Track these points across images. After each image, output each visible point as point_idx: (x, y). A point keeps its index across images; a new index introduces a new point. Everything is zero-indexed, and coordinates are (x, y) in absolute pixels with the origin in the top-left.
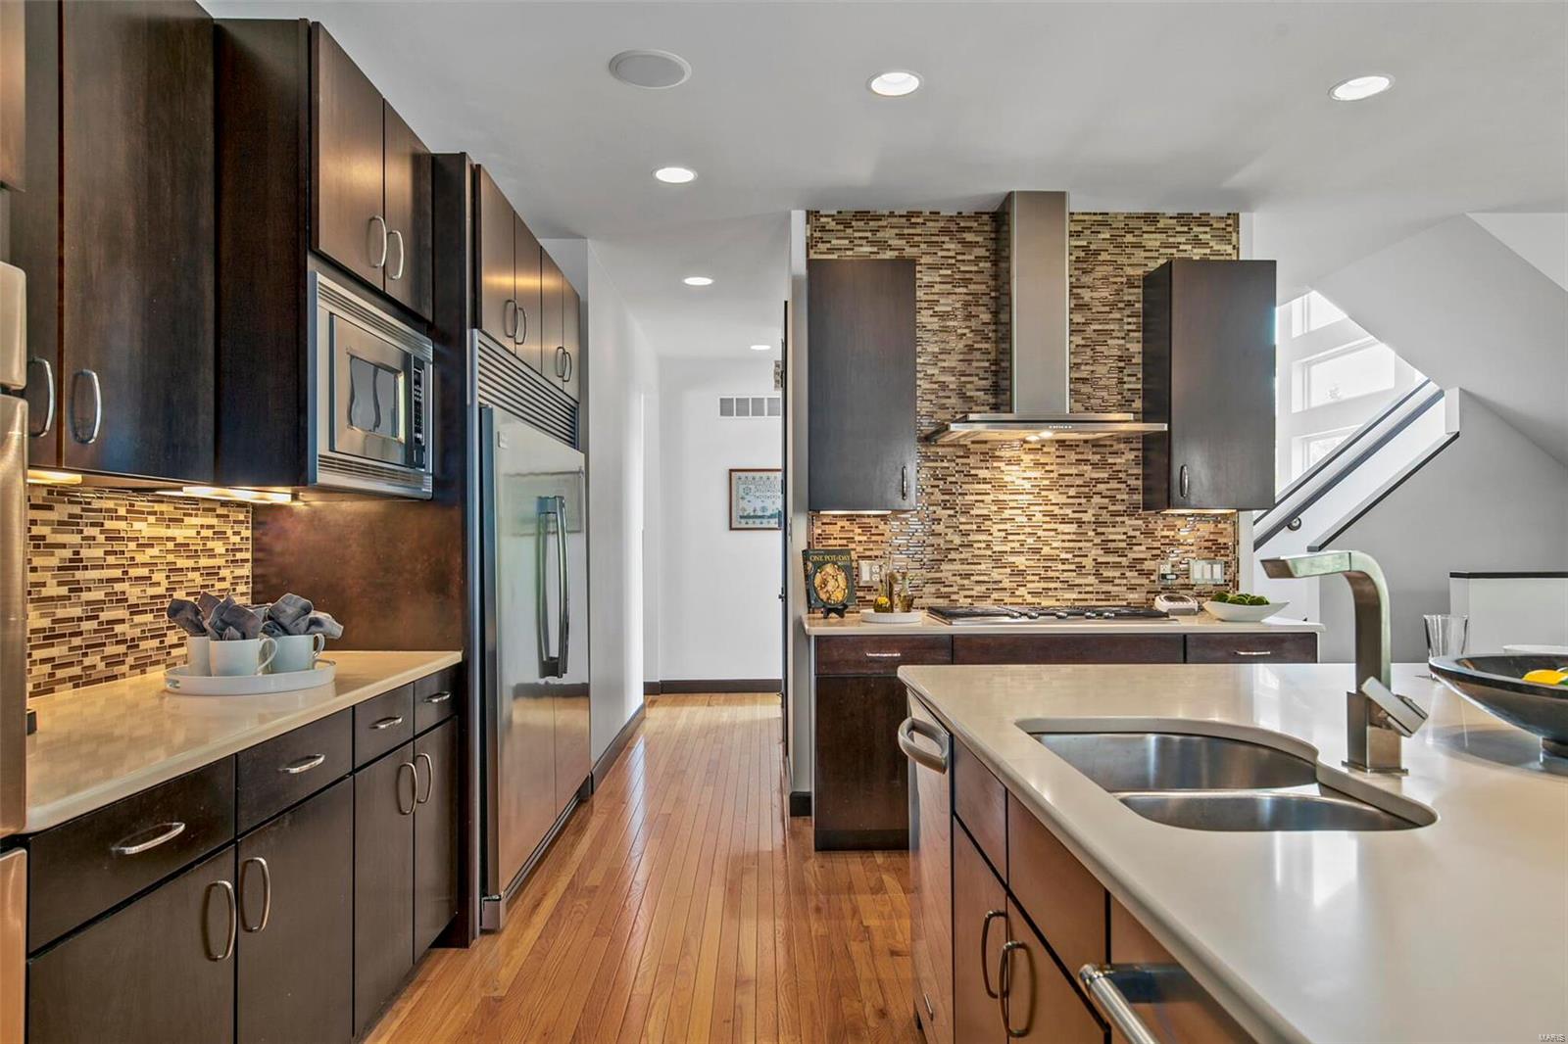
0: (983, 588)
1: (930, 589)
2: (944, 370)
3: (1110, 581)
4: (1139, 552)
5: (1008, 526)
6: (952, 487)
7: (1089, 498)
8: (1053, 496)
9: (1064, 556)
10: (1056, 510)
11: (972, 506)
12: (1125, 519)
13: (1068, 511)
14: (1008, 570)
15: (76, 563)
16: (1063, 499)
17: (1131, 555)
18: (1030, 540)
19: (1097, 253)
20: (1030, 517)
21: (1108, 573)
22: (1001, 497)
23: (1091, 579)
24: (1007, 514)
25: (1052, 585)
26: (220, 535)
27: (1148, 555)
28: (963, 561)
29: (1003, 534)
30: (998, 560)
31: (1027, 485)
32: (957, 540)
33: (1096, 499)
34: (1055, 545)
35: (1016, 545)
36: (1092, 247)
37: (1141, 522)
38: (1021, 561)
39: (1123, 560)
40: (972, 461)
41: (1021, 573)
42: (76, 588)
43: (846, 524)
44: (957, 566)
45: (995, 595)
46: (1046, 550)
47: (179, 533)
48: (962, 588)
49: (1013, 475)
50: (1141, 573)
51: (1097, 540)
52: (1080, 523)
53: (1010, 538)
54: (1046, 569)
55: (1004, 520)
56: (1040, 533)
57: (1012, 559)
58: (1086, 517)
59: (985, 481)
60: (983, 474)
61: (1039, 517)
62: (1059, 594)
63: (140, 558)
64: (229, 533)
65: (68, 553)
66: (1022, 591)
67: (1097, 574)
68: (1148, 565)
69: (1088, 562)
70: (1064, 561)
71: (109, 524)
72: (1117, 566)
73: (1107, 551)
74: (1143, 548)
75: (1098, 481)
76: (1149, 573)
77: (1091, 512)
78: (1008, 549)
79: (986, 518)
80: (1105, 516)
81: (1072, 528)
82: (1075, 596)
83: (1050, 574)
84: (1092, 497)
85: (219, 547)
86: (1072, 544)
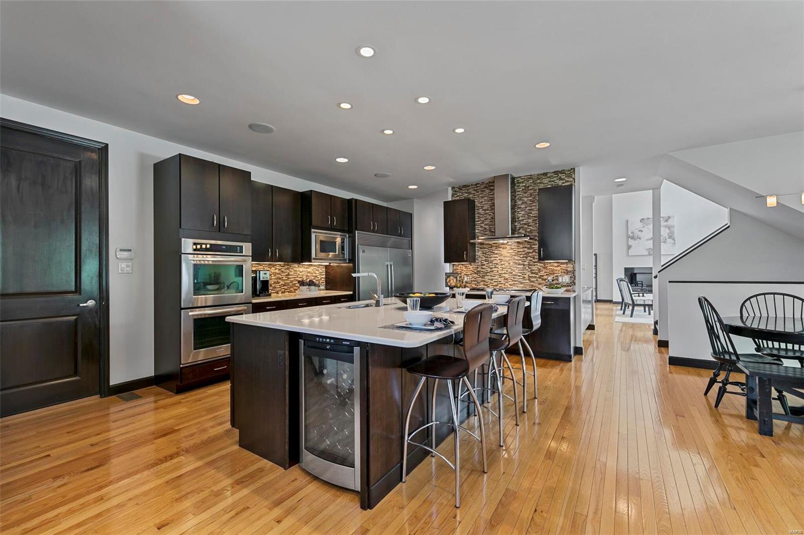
0: (496, 283)
1: (482, 283)
2: (485, 224)
3: (533, 282)
4: (542, 273)
5: (503, 266)
6: (488, 256)
7: (526, 258)
8: (516, 258)
9: (519, 274)
10: (517, 261)
11: (493, 261)
12: (538, 263)
13: (521, 262)
14: (503, 278)
15: (289, 274)
16: (519, 258)
17: (540, 274)
18: (509, 270)
19: (528, 187)
20: (509, 264)
21: (532, 279)
22: (501, 258)
23: (528, 281)
24: (503, 263)
25: (516, 283)
26: (318, 270)
27: (545, 274)
28: (491, 276)
29: (502, 268)
30: (500, 276)
31: (508, 255)
32: (489, 270)
33: (529, 258)
34: (516, 271)
35: (505, 271)
36: (527, 185)
37: (542, 264)
38: (507, 276)
39: (537, 276)
40: (493, 248)
41: (507, 279)
42: (289, 278)
43: (461, 266)
44: (489, 277)
45: (500, 285)
46: (514, 273)
47: (308, 270)
48: (491, 283)
49: (504, 252)
50: (543, 279)
51: (529, 270)
52: (524, 265)
53: (504, 269)
54: (514, 278)
55: (502, 265)
56: (512, 268)
57: (504, 275)
58: (525, 263)
59: (497, 254)
60: (496, 252)
61: (512, 263)
62: (518, 285)
63: (300, 274)
64: (320, 270)
65: (287, 273)
66: (507, 284)
67: (529, 280)
68: (545, 277)
69: (526, 276)
70: (519, 276)
71: (294, 269)
72: (535, 277)
73: (532, 273)
74: (543, 272)
75: (529, 253)
76: (546, 279)
77: (527, 262)
78: (503, 272)
79: (497, 264)
80: (532, 263)
81: (522, 266)
82: (523, 286)
83: (515, 279)
85: (317, 272)
86: (521, 271)
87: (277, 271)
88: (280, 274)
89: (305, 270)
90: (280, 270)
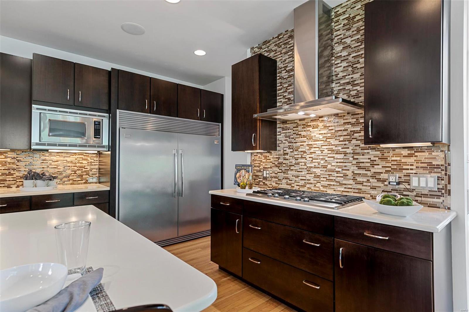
0: (303, 182)
1: (284, 181)
2: (289, 93)
3: (361, 183)
4: (377, 169)
5: (313, 156)
6: (293, 140)
7: (350, 141)
8: (333, 141)
9: (337, 169)
10: (334, 148)
11: (299, 147)
12: (370, 151)
13: (340, 148)
14: (313, 175)
16: (337, 142)
17: (373, 170)
18: (322, 162)
19: (354, 17)
20: (322, 151)
21: (360, 179)
22: (310, 143)
23: (351, 182)
24: (312, 150)
25: (332, 183)
27: (383, 170)
28: (296, 170)
29: (311, 159)
30: (309, 169)
31: (321, 137)
32: (294, 162)
33: (354, 141)
34: (333, 164)
35: (317, 164)
36: (351, 16)
37: (379, 152)
38: (318, 171)
39: (369, 173)
40: (300, 128)
41: (318, 177)
43: (260, 155)
44: (293, 173)
45: (308, 186)
46: (329, 167)
47: (69, 159)
48: (296, 181)
49: (315, 133)
50: (379, 180)
51: (354, 162)
52: (345, 154)
53: (314, 161)
54: (329, 175)
55: (311, 153)
56: (327, 159)
57: (314, 170)
58: (348, 151)
59: (304, 137)
60: (303, 133)
61: (326, 151)
62: (335, 187)
63: (53, 164)
66: (318, 185)
67: (354, 179)
68: (384, 176)
69: (349, 173)
70: (338, 172)
72: (365, 175)
73: (360, 168)
74: (380, 167)
75: (355, 132)
76: (384, 181)
77: (351, 148)
78: (313, 165)
79: (305, 152)
80: (359, 150)
81: (342, 156)
82: (343, 189)
83: (331, 178)
84: (352, 141)
85: (85, 162)
86: (341, 164)
87: (9, 160)
88: (13, 163)
89: (62, 159)
90: (14, 158)
